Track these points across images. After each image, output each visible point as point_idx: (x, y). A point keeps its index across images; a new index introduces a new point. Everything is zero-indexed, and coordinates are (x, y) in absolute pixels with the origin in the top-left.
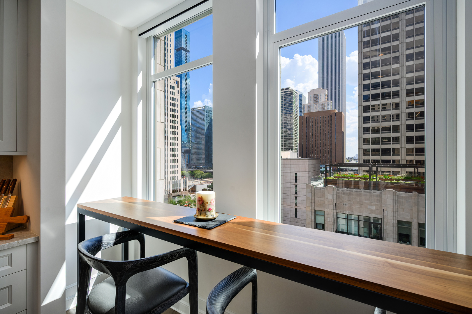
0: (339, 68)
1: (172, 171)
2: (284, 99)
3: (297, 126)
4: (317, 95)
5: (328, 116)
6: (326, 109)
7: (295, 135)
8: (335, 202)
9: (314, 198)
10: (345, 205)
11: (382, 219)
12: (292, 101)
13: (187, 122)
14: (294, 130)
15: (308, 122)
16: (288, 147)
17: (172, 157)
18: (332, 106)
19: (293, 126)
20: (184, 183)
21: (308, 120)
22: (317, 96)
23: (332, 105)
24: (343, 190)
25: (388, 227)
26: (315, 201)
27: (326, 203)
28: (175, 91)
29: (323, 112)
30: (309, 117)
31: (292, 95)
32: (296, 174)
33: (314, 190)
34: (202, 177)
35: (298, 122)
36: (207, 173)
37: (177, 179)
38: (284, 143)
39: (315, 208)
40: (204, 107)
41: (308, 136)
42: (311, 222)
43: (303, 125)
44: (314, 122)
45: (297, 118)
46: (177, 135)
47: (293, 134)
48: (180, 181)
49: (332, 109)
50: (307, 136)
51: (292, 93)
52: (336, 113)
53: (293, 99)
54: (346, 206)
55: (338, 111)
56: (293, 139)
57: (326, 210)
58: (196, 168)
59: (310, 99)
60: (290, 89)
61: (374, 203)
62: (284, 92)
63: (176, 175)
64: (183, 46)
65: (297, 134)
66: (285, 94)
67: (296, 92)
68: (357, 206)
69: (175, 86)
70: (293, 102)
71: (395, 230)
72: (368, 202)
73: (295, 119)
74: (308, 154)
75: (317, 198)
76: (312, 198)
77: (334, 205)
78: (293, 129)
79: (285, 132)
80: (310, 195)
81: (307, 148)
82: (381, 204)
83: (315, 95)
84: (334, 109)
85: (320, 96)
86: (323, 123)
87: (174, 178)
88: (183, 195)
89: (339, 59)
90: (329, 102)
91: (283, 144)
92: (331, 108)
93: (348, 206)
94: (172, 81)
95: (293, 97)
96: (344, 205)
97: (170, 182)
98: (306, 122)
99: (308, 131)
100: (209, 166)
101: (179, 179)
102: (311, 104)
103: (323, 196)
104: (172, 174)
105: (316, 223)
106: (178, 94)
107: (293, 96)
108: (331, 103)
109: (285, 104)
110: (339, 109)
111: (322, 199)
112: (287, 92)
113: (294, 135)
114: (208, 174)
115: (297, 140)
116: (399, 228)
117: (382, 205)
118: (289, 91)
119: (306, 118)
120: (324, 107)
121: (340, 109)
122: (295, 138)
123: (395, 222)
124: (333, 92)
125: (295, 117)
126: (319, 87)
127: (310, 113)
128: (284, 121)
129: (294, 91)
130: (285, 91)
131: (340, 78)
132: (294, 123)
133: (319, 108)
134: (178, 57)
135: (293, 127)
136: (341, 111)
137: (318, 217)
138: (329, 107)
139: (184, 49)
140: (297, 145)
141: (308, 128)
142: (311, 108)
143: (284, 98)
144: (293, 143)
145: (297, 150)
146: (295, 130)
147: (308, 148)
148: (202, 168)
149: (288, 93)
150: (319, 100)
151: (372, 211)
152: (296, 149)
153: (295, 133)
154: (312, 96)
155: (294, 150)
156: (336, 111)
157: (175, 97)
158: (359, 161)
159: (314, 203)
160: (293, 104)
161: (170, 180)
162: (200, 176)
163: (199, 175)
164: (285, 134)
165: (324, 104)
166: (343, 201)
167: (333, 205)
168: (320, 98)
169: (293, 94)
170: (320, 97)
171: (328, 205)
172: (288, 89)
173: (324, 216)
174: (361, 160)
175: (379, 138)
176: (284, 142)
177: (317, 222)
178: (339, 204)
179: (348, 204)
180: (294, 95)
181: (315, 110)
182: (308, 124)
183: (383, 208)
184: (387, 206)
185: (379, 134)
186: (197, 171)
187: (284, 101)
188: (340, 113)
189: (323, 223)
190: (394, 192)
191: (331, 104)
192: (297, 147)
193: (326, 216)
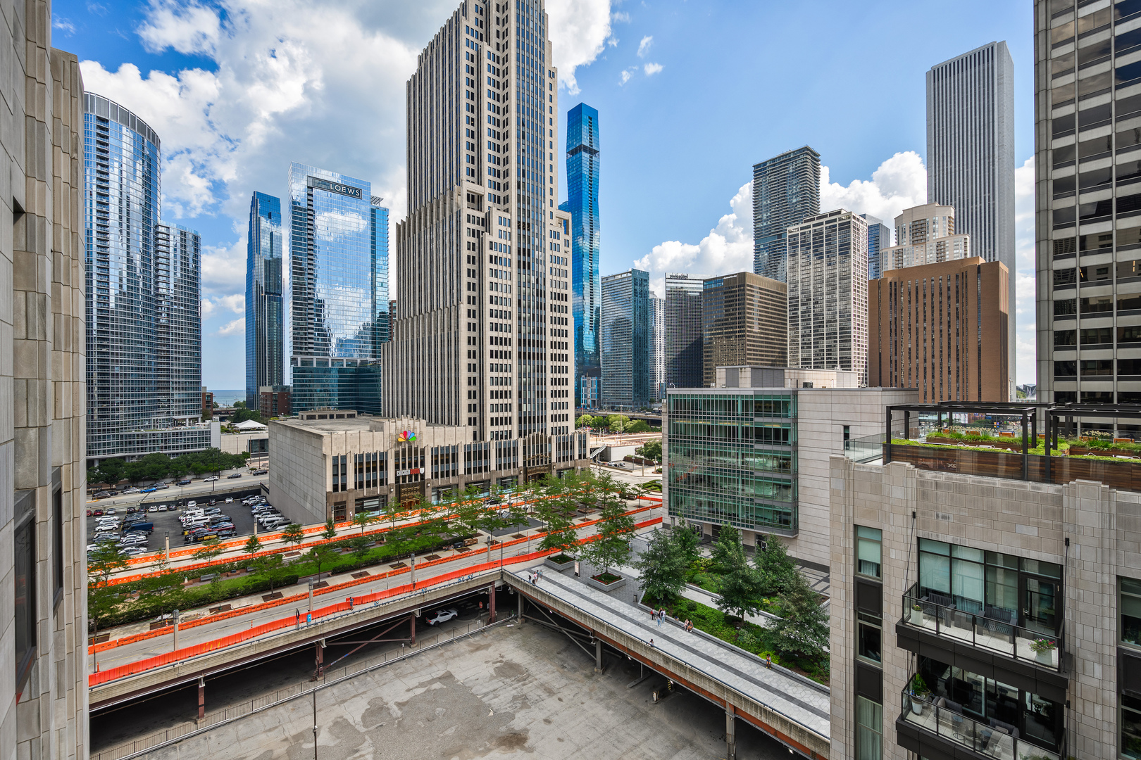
0: (991, 145)
1: (556, 415)
2: (826, 240)
3: (862, 305)
4: (922, 222)
5: (957, 276)
6: (948, 258)
7: (859, 329)
8: (912, 506)
9: (851, 493)
10: (944, 517)
11: (1062, 566)
12: (849, 244)
13: (594, 308)
14: (855, 315)
15: (895, 294)
16: (838, 360)
17: (556, 384)
18: (968, 248)
19: (852, 305)
20: (580, 441)
21: (895, 290)
22: (924, 226)
23: (968, 244)
24: (936, 477)
25: (1082, 591)
26: (855, 500)
27: (886, 508)
28: (561, 242)
29: (942, 265)
30: (897, 281)
31: (849, 227)
32: (846, 428)
33: (851, 472)
34: (626, 431)
35: (866, 294)
36: (635, 422)
37: (567, 433)
38: (827, 350)
39: (855, 519)
40: (630, 272)
41: (896, 330)
42: (844, 556)
43: (880, 301)
44: (913, 294)
45: (862, 285)
46: (566, 336)
47: (852, 326)
48: (572, 437)
49: (968, 256)
50: (893, 331)
51: (849, 223)
52: (979, 266)
53: (852, 238)
54: (945, 522)
55: (990, 260)
56: (852, 338)
57: (885, 528)
58: (613, 408)
59: (900, 232)
60: (843, 212)
61: (1036, 520)
62: (827, 222)
63: (564, 424)
64: (583, 143)
65: (862, 325)
66: (830, 227)
67: (861, 219)
68: (980, 525)
69: (562, 231)
70: (852, 246)
71: (1106, 602)
72: (1013, 513)
73: (858, 287)
74: (896, 376)
75: (861, 495)
76: (847, 493)
77: (910, 518)
78: (852, 313)
79: (831, 322)
80: (840, 485)
81: (894, 362)
82: (1059, 523)
83: (917, 223)
84: (974, 256)
85: (931, 223)
86: (941, 294)
87: (558, 431)
88: (580, 468)
89: (991, 121)
90: (961, 237)
91: (825, 353)
92: (966, 254)
93: (951, 520)
94: (555, 221)
95: (852, 233)
96: (940, 519)
97: (550, 439)
98: (891, 294)
99: (896, 318)
100: (641, 404)
101: (570, 433)
102: (904, 247)
103: (877, 489)
104: (556, 421)
105: (860, 561)
106: (567, 249)
107: (852, 229)
108: (966, 239)
109: (830, 252)
110: (992, 255)
111: (874, 497)
112: (835, 220)
113: (855, 328)
114: (639, 424)
115: (865, 341)
116: (1123, 600)
117: (1061, 526)
118: (840, 219)
119: (891, 283)
120: (944, 252)
121: (994, 255)
122: (859, 337)
123: (1107, 581)
124: (972, 209)
125: (858, 283)
126: (929, 200)
127: (901, 272)
128: (827, 294)
129: (854, 217)
130: (829, 218)
131: (993, 170)
132: (855, 299)
133: (928, 256)
134: (573, 167)
135: (852, 309)
136: (997, 260)
137: (862, 545)
138: (959, 249)
139: (586, 149)
140: (864, 353)
141: (895, 309)
142: (904, 256)
143: (826, 236)
144: (852, 349)
145: (862, 366)
146: (859, 316)
147: (896, 361)
148: (625, 410)
149: (837, 223)
150: (928, 235)
151: (1027, 541)
152: (861, 364)
153: (859, 325)
154: (907, 225)
155: (855, 366)
156: (982, 261)
157: (561, 254)
158: (1040, 397)
159: (851, 507)
160: (852, 250)
161: (552, 434)
162: (622, 428)
163: (619, 425)
164: (831, 326)
165: (944, 245)
166: (937, 508)
167: (905, 517)
168: (931, 230)
169: (852, 225)
170: (931, 226)
171: (892, 515)
172: (839, 213)
173: (881, 543)
174: (1047, 392)
175: (1110, 330)
176: (827, 346)
177: (862, 556)
178: (923, 513)
179: (951, 516)
180: (854, 227)
181: (917, 262)
182: (895, 298)
183: (1066, 535)
184: (1079, 532)
185: (1110, 318)
186: (615, 416)
187: (827, 245)
188: (994, 266)
189: (879, 562)
190: (1103, 490)
191: (966, 243)
192: (862, 358)
193: (885, 543)
